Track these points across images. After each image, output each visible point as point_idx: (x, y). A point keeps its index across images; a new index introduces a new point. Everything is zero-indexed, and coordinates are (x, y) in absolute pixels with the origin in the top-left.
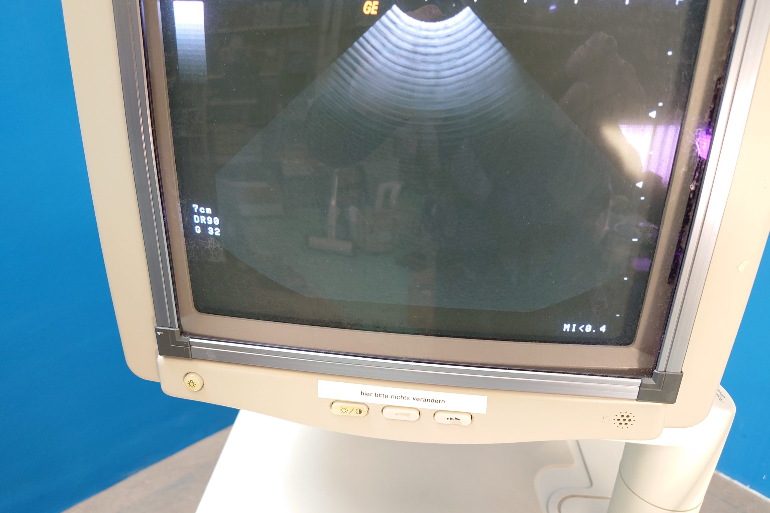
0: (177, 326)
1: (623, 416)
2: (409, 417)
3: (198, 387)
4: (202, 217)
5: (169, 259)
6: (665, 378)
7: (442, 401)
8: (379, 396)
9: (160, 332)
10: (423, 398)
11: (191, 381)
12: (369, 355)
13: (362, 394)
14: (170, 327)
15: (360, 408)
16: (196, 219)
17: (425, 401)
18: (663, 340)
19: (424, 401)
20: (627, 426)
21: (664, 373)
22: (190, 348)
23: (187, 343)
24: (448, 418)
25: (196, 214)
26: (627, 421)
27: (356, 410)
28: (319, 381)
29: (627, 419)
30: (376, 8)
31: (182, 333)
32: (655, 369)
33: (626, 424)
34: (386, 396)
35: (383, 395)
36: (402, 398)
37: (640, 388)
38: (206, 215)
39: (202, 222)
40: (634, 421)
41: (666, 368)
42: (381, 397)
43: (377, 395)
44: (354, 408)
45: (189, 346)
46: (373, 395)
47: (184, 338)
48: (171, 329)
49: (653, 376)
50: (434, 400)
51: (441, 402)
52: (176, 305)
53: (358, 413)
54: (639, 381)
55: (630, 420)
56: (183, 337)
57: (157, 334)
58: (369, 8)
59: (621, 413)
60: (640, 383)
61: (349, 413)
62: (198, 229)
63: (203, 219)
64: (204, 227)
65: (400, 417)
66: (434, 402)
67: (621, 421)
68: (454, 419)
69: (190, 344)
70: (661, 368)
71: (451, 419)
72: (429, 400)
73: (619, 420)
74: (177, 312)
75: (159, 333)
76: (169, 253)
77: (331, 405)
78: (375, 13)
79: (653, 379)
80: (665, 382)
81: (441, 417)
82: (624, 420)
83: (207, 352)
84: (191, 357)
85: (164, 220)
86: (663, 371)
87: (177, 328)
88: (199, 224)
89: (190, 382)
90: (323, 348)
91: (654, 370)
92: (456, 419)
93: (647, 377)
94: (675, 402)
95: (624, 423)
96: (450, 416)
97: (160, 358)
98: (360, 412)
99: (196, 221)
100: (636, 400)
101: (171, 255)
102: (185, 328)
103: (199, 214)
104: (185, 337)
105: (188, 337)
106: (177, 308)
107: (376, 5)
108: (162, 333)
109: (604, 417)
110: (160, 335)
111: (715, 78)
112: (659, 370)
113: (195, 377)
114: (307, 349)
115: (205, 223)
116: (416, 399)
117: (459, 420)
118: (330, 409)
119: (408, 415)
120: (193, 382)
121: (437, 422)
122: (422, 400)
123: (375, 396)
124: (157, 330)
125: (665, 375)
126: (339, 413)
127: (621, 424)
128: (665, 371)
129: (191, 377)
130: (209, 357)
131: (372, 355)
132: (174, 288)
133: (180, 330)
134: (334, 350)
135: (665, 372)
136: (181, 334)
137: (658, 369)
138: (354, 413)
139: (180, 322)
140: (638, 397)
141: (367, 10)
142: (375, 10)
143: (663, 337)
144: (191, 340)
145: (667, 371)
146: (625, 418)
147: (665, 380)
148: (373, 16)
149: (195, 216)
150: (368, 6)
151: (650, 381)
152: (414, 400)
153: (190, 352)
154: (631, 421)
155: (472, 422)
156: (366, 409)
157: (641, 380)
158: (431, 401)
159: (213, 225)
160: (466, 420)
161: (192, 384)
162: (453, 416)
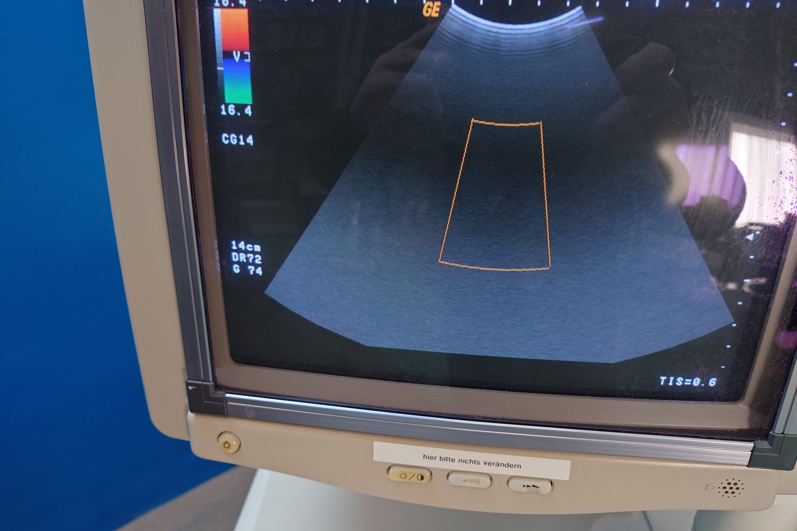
0: (211, 380)
1: (729, 484)
2: (479, 484)
3: (234, 449)
4: (241, 254)
5: (204, 304)
6: (783, 441)
7: (518, 465)
8: (445, 460)
9: (192, 387)
10: (496, 462)
11: (227, 442)
12: (434, 412)
13: (425, 457)
14: (203, 381)
15: (422, 474)
16: (235, 257)
17: (499, 466)
18: (781, 397)
19: (497, 465)
20: (734, 495)
21: (782, 435)
22: (226, 404)
23: (222, 398)
24: (525, 485)
25: (235, 251)
26: (734, 490)
27: (418, 475)
28: (375, 443)
29: (735, 487)
30: (438, 9)
31: (218, 387)
32: (771, 430)
33: (733, 493)
34: (453, 460)
35: (450, 458)
36: (472, 462)
37: (752, 453)
39: (241, 260)
40: (743, 489)
41: (784, 430)
42: (447, 460)
43: (442, 459)
44: (415, 474)
45: (225, 402)
46: (438, 459)
47: (219, 394)
48: (204, 383)
49: (768, 438)
50: (508, 465)
51: (516, 466)
52: (210, 355)
53: (420, 479)
54: (751, 445)
55: (738, 488)
56: (219, 392)
57: (188, 389)
58: (430, 10)
59: (727, 480)
60: (753, 447)
61: (409, 479)
62: (236, 268)
63: (243, 257)
64: (243, 266)
65: (468, 484)
66: (508, 467)
67: (728, 489)
68: (532, 486)
69: (226, 400)
70: (778, 429)
71: (528, 486)
72: (502, 465)
73: (725, 488)
74: (211, 363)
75: (190, 388)
76: (203, 296)
77: (388, 469)
78: (437, 15)
79: (768, 442)
80: (782, 446)
81: (516, 485)
82: (731, 488)
83: (245, 409)
84: (226, 414)
85: (199, 259)
86: (781, 433)
87: (211, 382)
88: (238, 263)
89: (225, 442)
90: (380, 405)
91: (769, 432)
92: (534, 486)
93: (761, 440)
94: (793, 469)
95: (730, 491)
96: (527, 483)
97: (191, 415)
98: (422, 478)
99: (234, 260)
100: (747, 466)
101: (207, 300)
102: (220, 381)
103: (239, 251)
104: (220, 392)
105: (223, 392)
106: (212, 359)
107: (438, 6)
108: (194, 387)
109: (708, 485)
110: (191, 390)
112: (776, 432)
113: (231, 437)
114: (362, 406)
115: (245, 261)
116: (487, 464)
117: (538, 487)
118: (387, 475)
119: (478, 482)
120: (229, 443)
121: (511, 490)
122: (495, 464)
123: (440, 460)
124: (188, 384)
125: (784, 438)
126: (398, 479)
127: (727, 492)
128: (783, 433)
129: (226, 437)
130: (247, 414)
131: (438, 413)
132: (208, 337)
133: (215, 384)
134: (392, 408)
135: (784, 435)
136: (215, 389)
137: (774, 431)
138: (415, 479)
139: (215, 375)
140: (749, 463)
141: (427, 12)
142: (436, 12)
143: (783, 394)
144: (228, 395)
145: (785, 433)
146: (732, 485)
147: (784, 444)
148: (435, 18)
149: (234, 254)
150: (429, 7)
151: (764, 444)
152: (485, 464)
153: (225, 409)
154: (740, 489)
155: (552, 490)
156: (428, 474)
157: (754, 444)
158: (504, 465)
159: (253, 264)
160: (546, 488)
161: (227, 445)
162: (531, 483)
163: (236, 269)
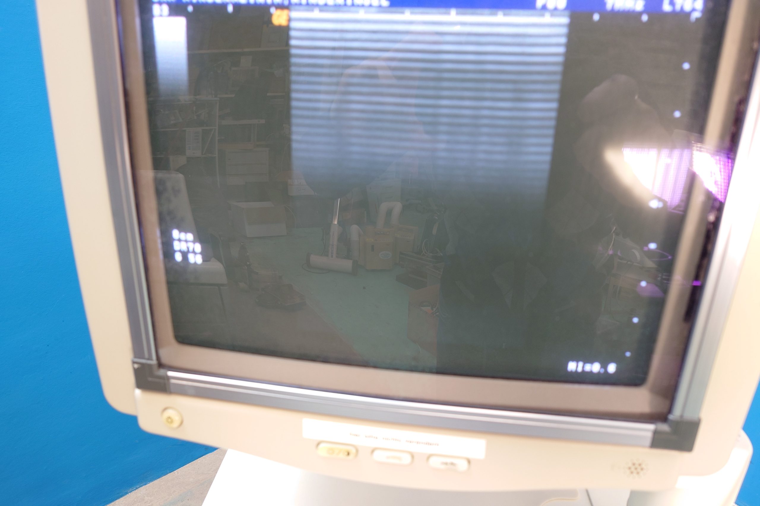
0: (154, 358)
1: (634, 464)
2: (400, 461)
3: (176, 424)
4: (182, 243)
6: (681, 424)
7: (436, 444)
10: (417, 440)
11: (170, 417)
12: (358, 392)
13: (352, 434)
14: (147, 360)
15: (348, 450)
16: (177, 246)
18: (678, 382)
20: (639, 475)
22: (169, 382)
23: (164, 377)
24: (443, 462)
25: (176, 240)
26: (638, 471)
27: (344, 452)
28: (305, 420)
29: (639, 468)
31: (161, 365)
32: (670, 414)
33: (638, 473)
35: (374, 436)
37: (654, 435)
38: (186, 241)
39: (182, 249)
40: (647, 469)
41: (682, 414)
42: (371, 438)
44: (342, 450)
46: (364, 436)
47: (162, 372)
48: (148, 362)
49: (667, 421)
50: (429, 443)
51: (434, 444)
52: (154, 336)
53: (346, 455)
54: (653, 426)
56: (161, 370)
57: (134, 367)
59: (632, 461)
60: (654, 429)
61: (337, 455)
63: (184, 246)
64: (185, 255)
65: (391, 461)
66: (427, 445)
67: (633, 470)
69: (168, 378)
70: (676, 413)
71: (446, 463)
73: (630, 468)
74: (155, 343)
75: (136, 366)
77: (317, 446)
79: (667, 425)
80: (681, 429)
81: (435, 462)
82: (636, 468)
83: (186, 387)
84: (169, 391)
85: (142, 247)
86: (679, 417)
87: (154, 361)
88: (180, 251)
89: (168, 418)
90: (309, 384)
91: (668, 415)
92: (451, 464)
93: (661, 423)
94: (693, 450)
95: (635, 472)
96: (445, 460)
97: (138, 392)
98: (348, 454)
99: (176, 248)
100: (650, 447)
101: (149, 284)
102: (163, 361)
103: (179, 240)
104: (163, 370)
105: (166, 371)
108: (140, 366)
110: (137, 368)
111: (737, 99)
112: (674, 415)
113: (173, 412)
114: (292, 385)
115: (186, 249)
116: (409, 442)
117: (455, 465)
118: (317, 450)
119: (399, 459)
120: (172, 418)
121: (431, 467)
122: (416, 442)
123: (366, 438)
124: (134, 363)
125: (682, 422)
126: (326, 455)
127: (632, 472)
128: (681, 416)
129: (170, 413)
130: (188, 391)
131: (362, 393)
133: (158, 363)
134: (320, 387)
135: (681, 418)
136: (158, 367)
137: (672, 415)
138: (341, 455)
139: (159, 353)
140: (651, 444)
143: (679, 380)
144: (169, 373)
145: (683, 417)
146: (636, 466)
147: (682, 427)
149: (175, 243)
151: (664, 427)
152: (407, 442)
153: (168, 386)
154: (644, 470)
155: (469, 467)
156: (355, 451)
157: (655, 426)
158: (424, 444)
159: (194, 252)
160: (462, 465)
161: (170, 420)
162: (449, 460)
163: (178, 257)
